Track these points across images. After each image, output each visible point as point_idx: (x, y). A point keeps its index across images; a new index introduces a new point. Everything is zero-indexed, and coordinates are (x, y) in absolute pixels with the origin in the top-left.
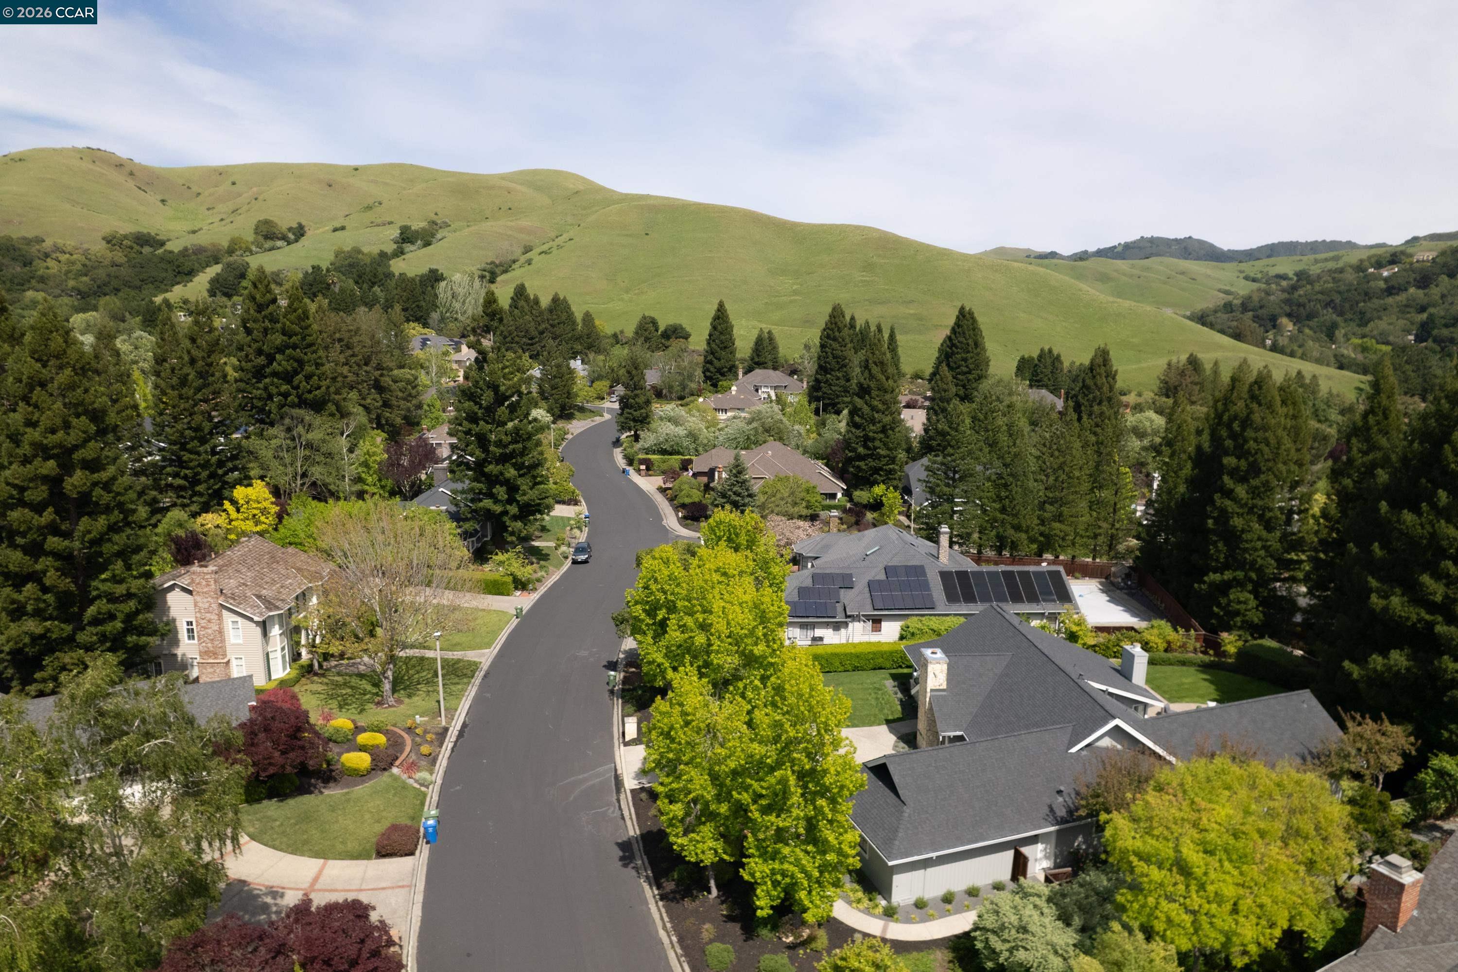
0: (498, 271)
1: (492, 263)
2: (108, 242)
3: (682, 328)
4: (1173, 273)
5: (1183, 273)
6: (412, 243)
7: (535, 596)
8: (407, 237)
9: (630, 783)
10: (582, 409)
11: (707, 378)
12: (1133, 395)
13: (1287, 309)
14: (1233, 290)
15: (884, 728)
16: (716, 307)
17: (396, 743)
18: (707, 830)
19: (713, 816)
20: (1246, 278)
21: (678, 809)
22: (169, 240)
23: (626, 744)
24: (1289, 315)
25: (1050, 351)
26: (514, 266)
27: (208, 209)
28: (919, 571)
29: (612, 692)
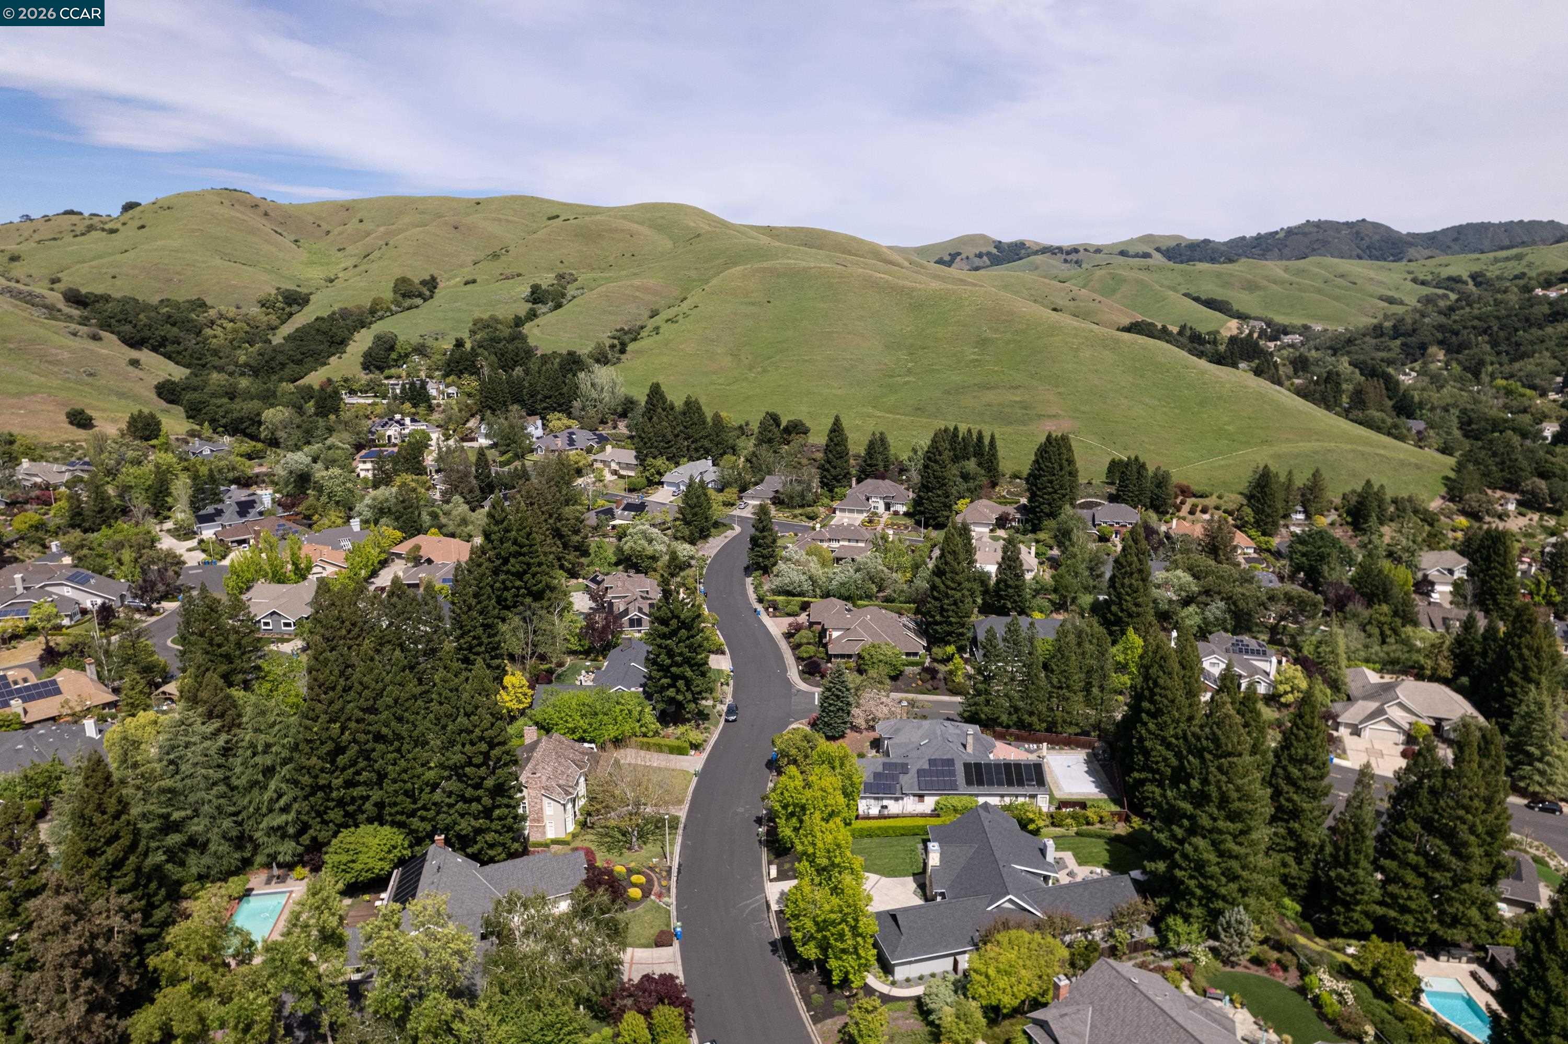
0: (626, 338)
1: (622, 329)
2: (263, 306)
3: (803, 425)
4: (1332, 277)
5: (1342, 276)
6: (544, 303)
7: (705, 755)
8: (537, 296)
9: (774, 907)
10: (716, 525)
11: (823, 484)
12: (1214, 497)
13: (1440, 336)
14: (1397, 295)
15: (911, 878)
16: (832, 420)
17: (650, 881)
18: (812, 944)
19: (815, 938)
20: (1415, 280)
21: (799, 935)
22: (311, 294)
23: (771, 881)
24: (1441, 343)
25: (1137, 459)
26: (643, 334)
27: (339, 250)
28: (950, 762)
29: (760, 841)
